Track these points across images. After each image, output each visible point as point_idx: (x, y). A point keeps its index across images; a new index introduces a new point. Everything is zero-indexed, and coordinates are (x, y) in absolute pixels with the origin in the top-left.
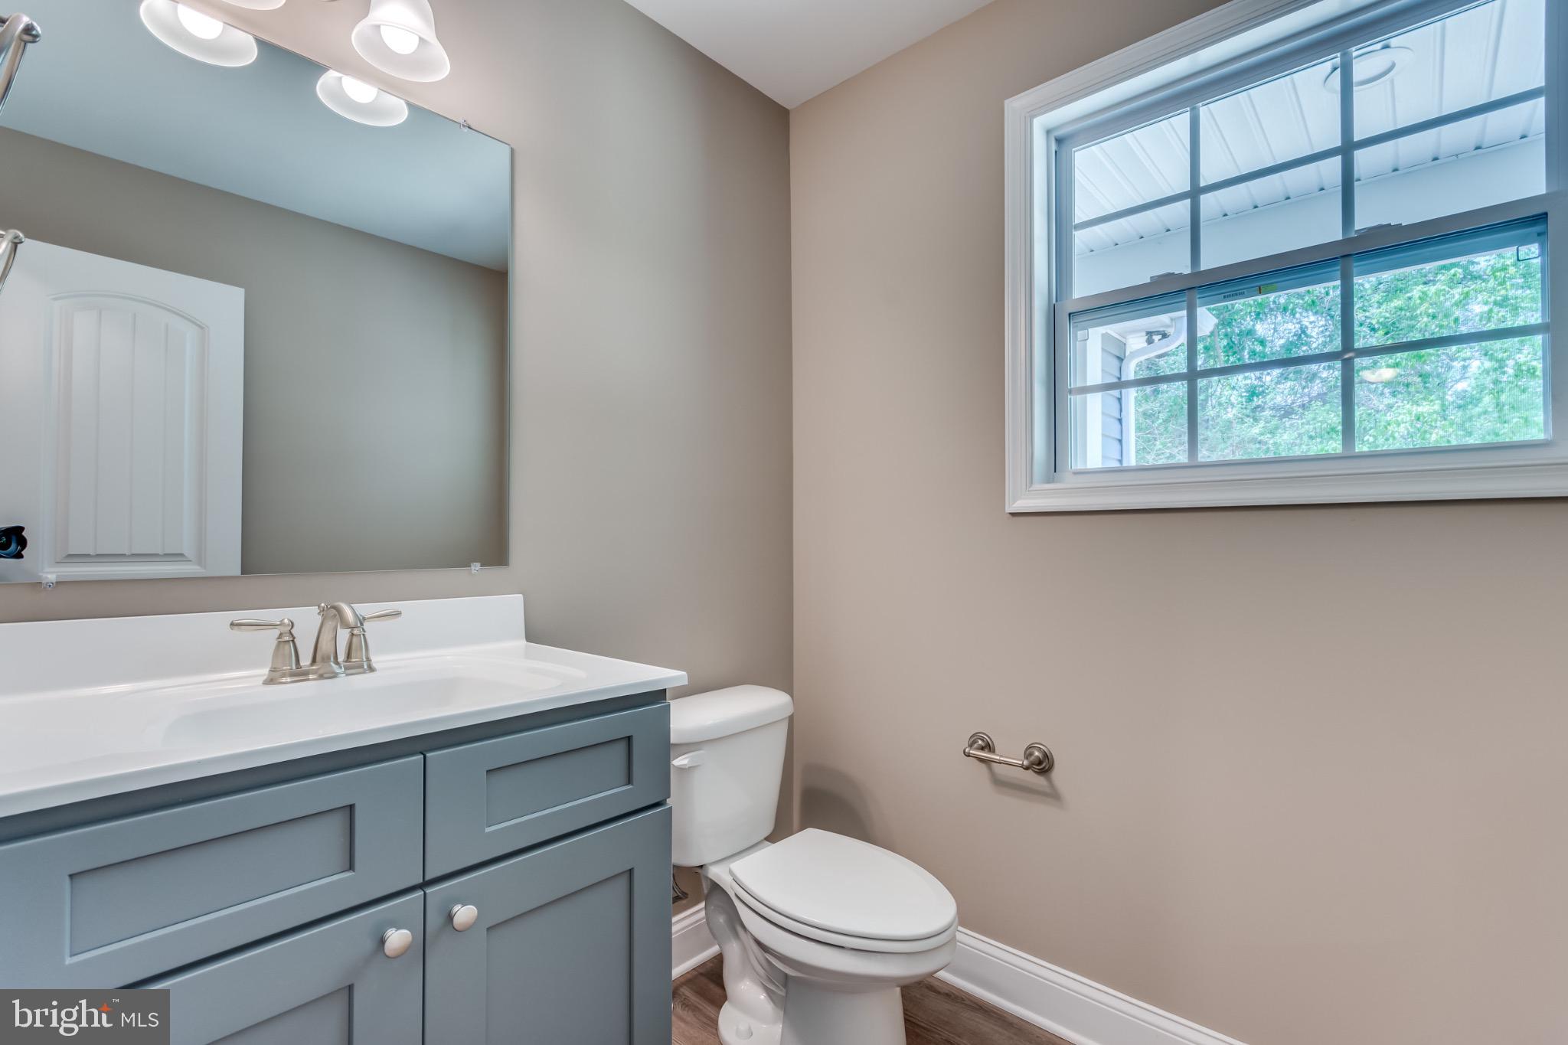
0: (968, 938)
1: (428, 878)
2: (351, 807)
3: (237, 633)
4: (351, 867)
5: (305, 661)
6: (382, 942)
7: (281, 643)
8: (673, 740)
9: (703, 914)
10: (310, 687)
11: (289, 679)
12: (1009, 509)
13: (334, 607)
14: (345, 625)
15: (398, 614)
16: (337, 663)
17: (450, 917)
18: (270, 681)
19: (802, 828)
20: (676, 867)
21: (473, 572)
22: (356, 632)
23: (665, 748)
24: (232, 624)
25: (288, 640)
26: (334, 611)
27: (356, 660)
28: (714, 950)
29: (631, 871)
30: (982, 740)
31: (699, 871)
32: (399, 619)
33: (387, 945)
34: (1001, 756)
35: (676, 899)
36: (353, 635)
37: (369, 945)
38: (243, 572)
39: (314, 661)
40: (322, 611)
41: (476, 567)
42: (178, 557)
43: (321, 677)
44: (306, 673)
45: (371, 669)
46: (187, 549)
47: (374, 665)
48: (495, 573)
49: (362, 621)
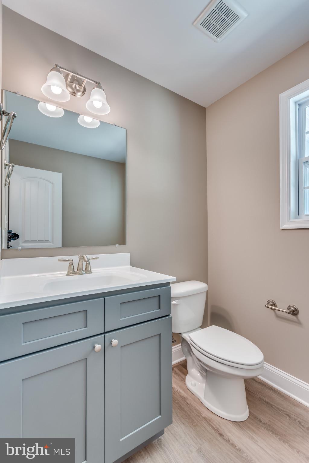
0: (267, 366)
1: (105, 331)
2: (86, 311)
3: (60, 262)
4: (86, 327)
5: (76, 270)
6: (94, 347)
7: (70, 265)
8: (172, 296)
9: (181, 347)
10: (77, 277)
11: (72, 275)
12: (281, 228)
13: (82, 256)
14: (85, 261)
15: (97, 258)
16: (83, 271)
17: (111, 343)
18: (68, 275)
19: (211, 325)
20: (173, 333)
21: (117, 247)
22: (88, 263)
23: (169, 298)
24: (59, 260)
25: (72, 264)
26: (82, 257)
27: (88, 270)
28: (184, 358)
29: (160, 334)
30: (272, 302)
31: (179, 334)
32: (98, 259)
33: (95, 348)
34: (279, 308)
35: (173, 342)
36: (87, 263)
37: (91, 348)
38: (62, 246)
39: (78, 270)
40: (79, 257)
41: (117, 245)
42: (48, 241)
43: (79, 274)
44: (76, 273)
45: (91, 273)
46: (50, 239)
47: (92, 271)
48: (122, 247)
49: (89, 260)
